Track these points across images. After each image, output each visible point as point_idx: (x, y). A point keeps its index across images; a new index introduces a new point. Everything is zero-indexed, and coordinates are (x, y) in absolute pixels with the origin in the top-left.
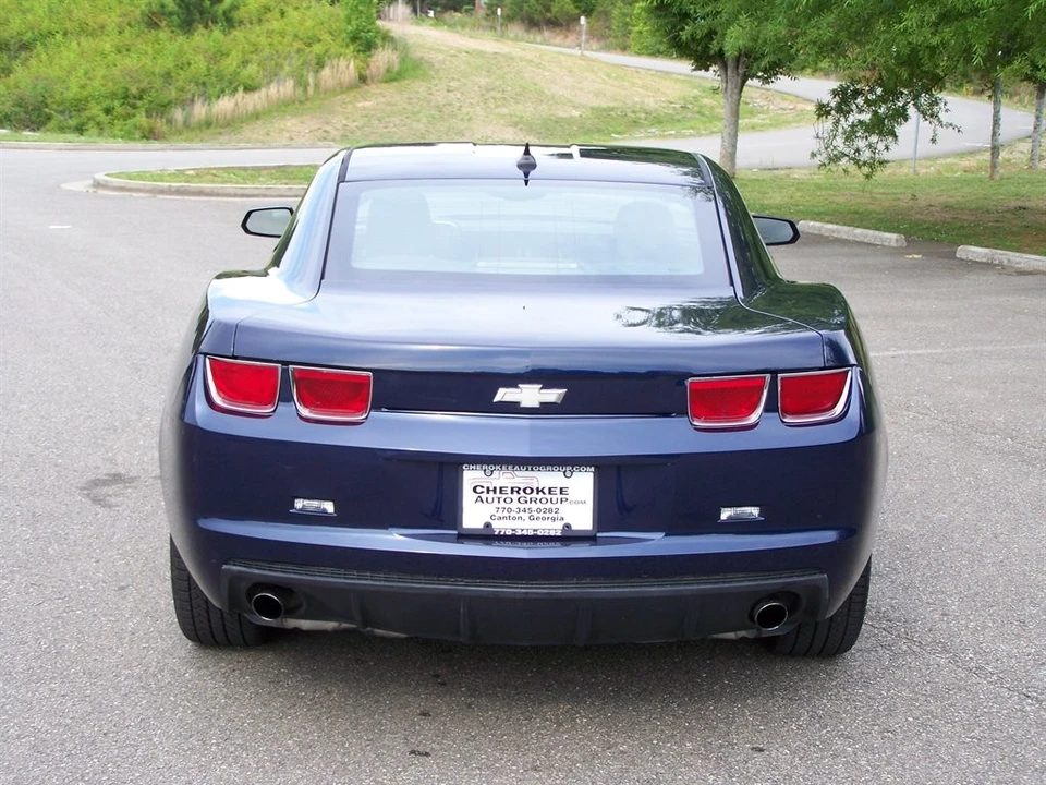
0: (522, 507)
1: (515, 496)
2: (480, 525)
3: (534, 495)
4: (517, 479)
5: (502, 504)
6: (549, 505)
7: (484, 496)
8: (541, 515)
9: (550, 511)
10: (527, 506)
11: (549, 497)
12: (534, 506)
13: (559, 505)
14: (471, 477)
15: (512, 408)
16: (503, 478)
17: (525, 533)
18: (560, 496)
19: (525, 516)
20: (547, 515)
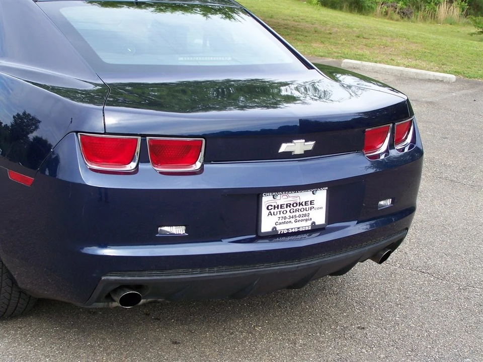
0: (291, 215)
1: (288, 209)
2: (270, 229)
3: (298, 207)
4: (290, 199)
5: (282, 215)
6: (305, 212)
7: (272, 211)
8: (301, 218)
9: (305, 215)
10: (294, 214)
11: (305, 207)
12: (297, 214)
13: (309, 212)
14: (266, 200)
15: (288, 155)
16: (283, 199)
17: (293, 230)
18: (310, 206)
19: (293, 220)
20: (303, 218)
